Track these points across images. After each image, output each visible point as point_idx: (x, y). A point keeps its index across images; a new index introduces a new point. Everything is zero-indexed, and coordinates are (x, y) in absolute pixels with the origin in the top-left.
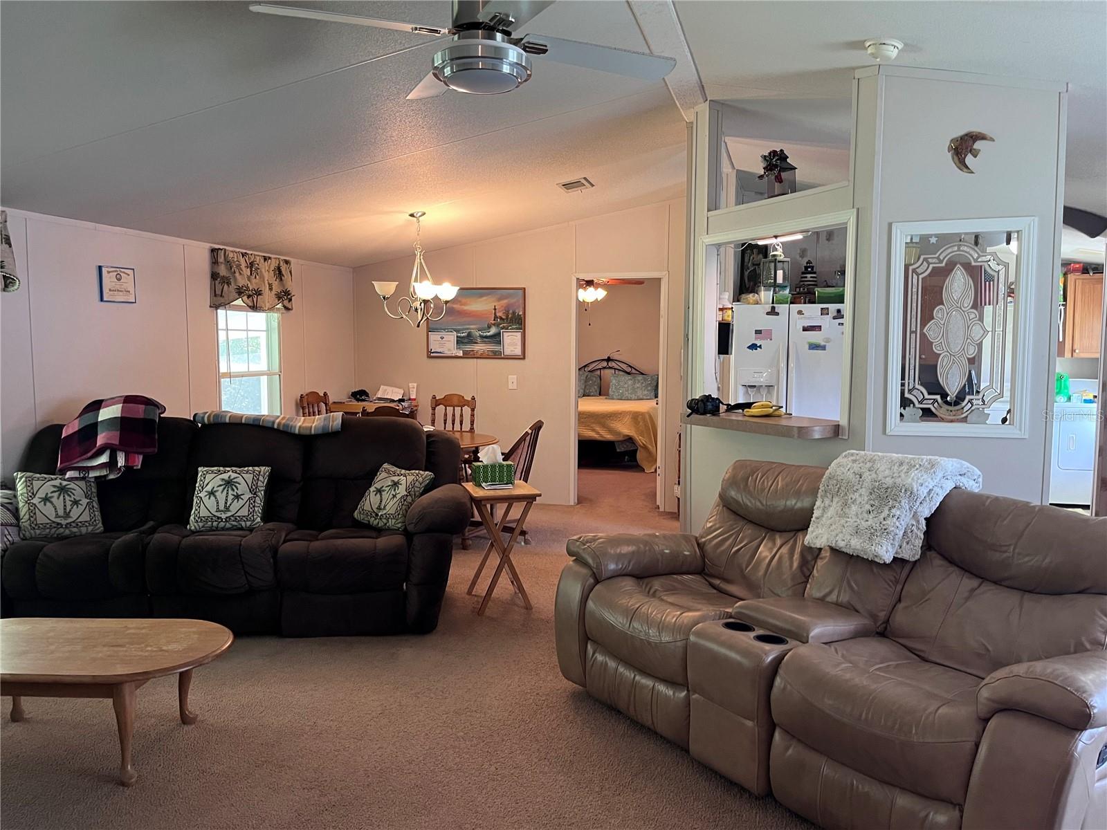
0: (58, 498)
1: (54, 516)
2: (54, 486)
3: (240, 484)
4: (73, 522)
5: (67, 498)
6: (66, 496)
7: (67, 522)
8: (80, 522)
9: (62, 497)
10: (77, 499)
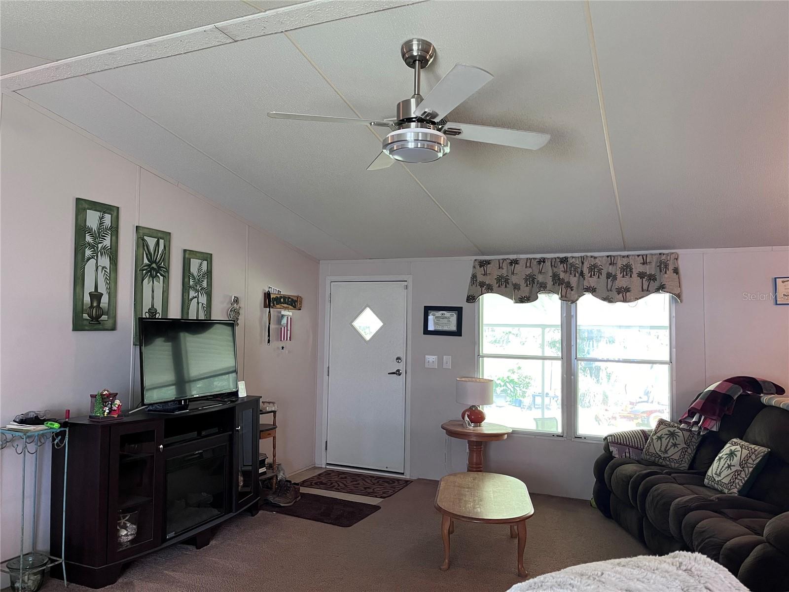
0: (666, 439)
1: (659, 450)
2: (669, 431)
3: (736, 456)
4: (668, 457)
5: (671, 440)
6: (671, 439)
7: (665, 456)
8: (672, 459)
9: (668, 439)
10: (677, 443)
